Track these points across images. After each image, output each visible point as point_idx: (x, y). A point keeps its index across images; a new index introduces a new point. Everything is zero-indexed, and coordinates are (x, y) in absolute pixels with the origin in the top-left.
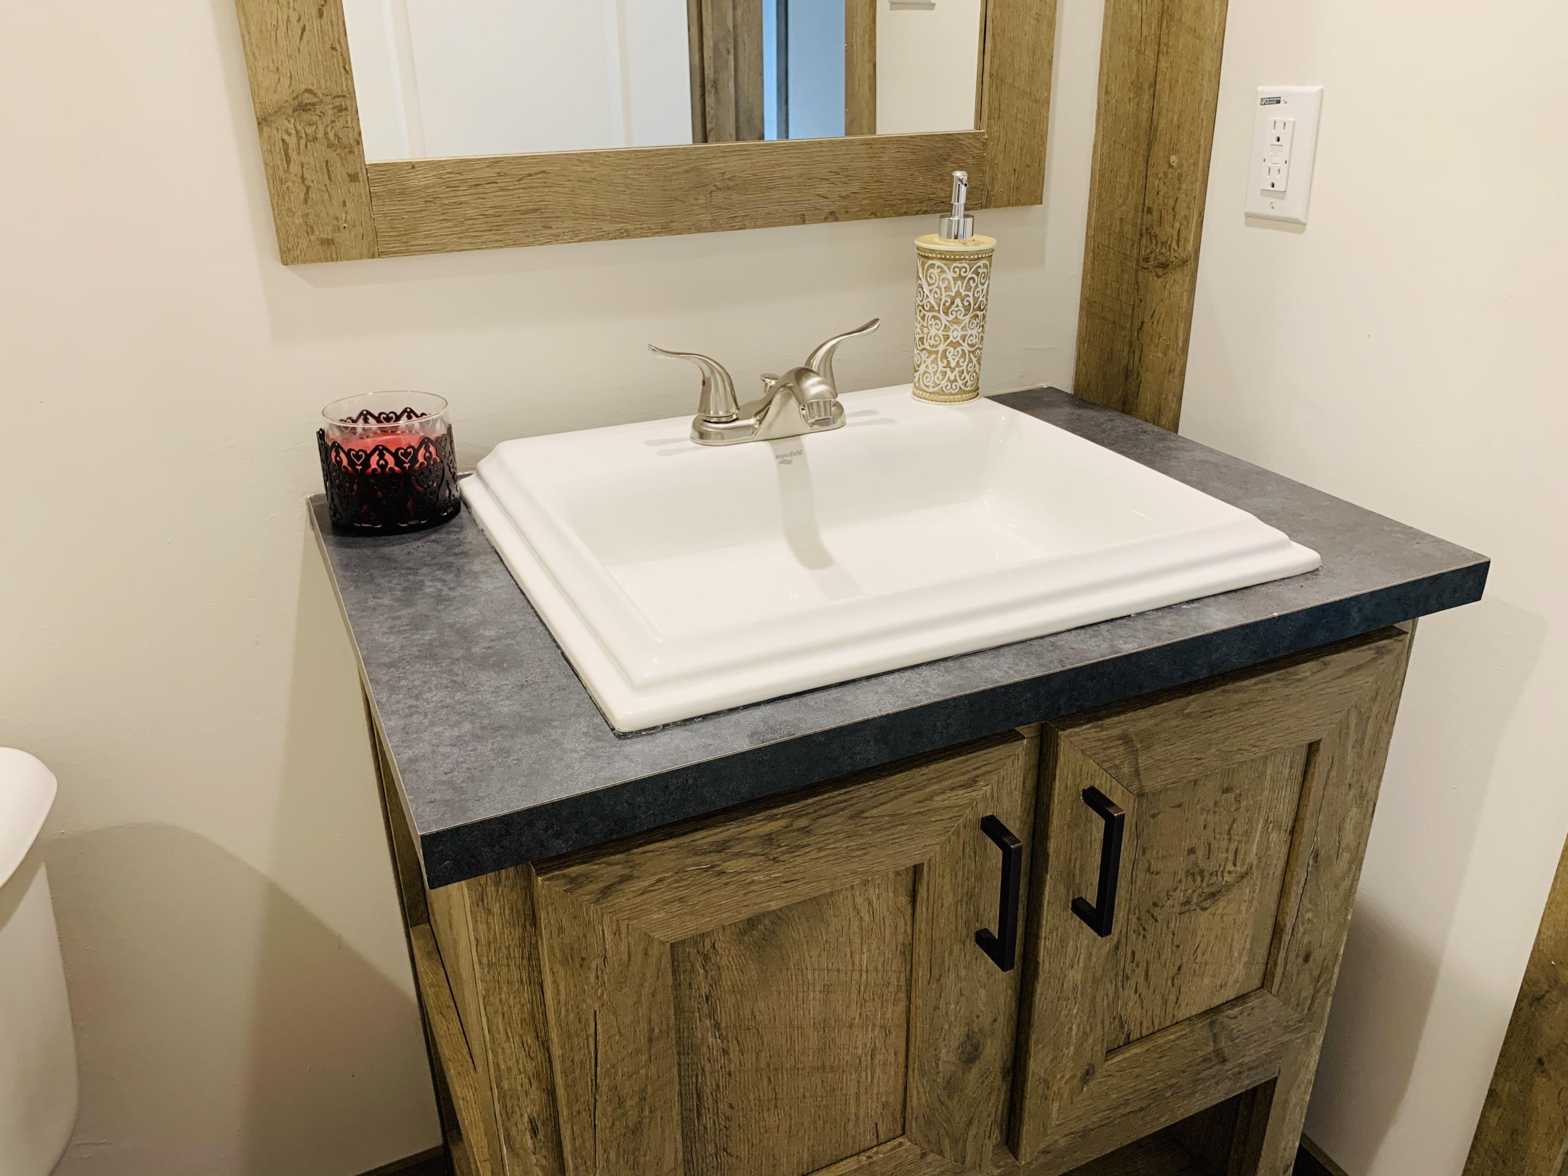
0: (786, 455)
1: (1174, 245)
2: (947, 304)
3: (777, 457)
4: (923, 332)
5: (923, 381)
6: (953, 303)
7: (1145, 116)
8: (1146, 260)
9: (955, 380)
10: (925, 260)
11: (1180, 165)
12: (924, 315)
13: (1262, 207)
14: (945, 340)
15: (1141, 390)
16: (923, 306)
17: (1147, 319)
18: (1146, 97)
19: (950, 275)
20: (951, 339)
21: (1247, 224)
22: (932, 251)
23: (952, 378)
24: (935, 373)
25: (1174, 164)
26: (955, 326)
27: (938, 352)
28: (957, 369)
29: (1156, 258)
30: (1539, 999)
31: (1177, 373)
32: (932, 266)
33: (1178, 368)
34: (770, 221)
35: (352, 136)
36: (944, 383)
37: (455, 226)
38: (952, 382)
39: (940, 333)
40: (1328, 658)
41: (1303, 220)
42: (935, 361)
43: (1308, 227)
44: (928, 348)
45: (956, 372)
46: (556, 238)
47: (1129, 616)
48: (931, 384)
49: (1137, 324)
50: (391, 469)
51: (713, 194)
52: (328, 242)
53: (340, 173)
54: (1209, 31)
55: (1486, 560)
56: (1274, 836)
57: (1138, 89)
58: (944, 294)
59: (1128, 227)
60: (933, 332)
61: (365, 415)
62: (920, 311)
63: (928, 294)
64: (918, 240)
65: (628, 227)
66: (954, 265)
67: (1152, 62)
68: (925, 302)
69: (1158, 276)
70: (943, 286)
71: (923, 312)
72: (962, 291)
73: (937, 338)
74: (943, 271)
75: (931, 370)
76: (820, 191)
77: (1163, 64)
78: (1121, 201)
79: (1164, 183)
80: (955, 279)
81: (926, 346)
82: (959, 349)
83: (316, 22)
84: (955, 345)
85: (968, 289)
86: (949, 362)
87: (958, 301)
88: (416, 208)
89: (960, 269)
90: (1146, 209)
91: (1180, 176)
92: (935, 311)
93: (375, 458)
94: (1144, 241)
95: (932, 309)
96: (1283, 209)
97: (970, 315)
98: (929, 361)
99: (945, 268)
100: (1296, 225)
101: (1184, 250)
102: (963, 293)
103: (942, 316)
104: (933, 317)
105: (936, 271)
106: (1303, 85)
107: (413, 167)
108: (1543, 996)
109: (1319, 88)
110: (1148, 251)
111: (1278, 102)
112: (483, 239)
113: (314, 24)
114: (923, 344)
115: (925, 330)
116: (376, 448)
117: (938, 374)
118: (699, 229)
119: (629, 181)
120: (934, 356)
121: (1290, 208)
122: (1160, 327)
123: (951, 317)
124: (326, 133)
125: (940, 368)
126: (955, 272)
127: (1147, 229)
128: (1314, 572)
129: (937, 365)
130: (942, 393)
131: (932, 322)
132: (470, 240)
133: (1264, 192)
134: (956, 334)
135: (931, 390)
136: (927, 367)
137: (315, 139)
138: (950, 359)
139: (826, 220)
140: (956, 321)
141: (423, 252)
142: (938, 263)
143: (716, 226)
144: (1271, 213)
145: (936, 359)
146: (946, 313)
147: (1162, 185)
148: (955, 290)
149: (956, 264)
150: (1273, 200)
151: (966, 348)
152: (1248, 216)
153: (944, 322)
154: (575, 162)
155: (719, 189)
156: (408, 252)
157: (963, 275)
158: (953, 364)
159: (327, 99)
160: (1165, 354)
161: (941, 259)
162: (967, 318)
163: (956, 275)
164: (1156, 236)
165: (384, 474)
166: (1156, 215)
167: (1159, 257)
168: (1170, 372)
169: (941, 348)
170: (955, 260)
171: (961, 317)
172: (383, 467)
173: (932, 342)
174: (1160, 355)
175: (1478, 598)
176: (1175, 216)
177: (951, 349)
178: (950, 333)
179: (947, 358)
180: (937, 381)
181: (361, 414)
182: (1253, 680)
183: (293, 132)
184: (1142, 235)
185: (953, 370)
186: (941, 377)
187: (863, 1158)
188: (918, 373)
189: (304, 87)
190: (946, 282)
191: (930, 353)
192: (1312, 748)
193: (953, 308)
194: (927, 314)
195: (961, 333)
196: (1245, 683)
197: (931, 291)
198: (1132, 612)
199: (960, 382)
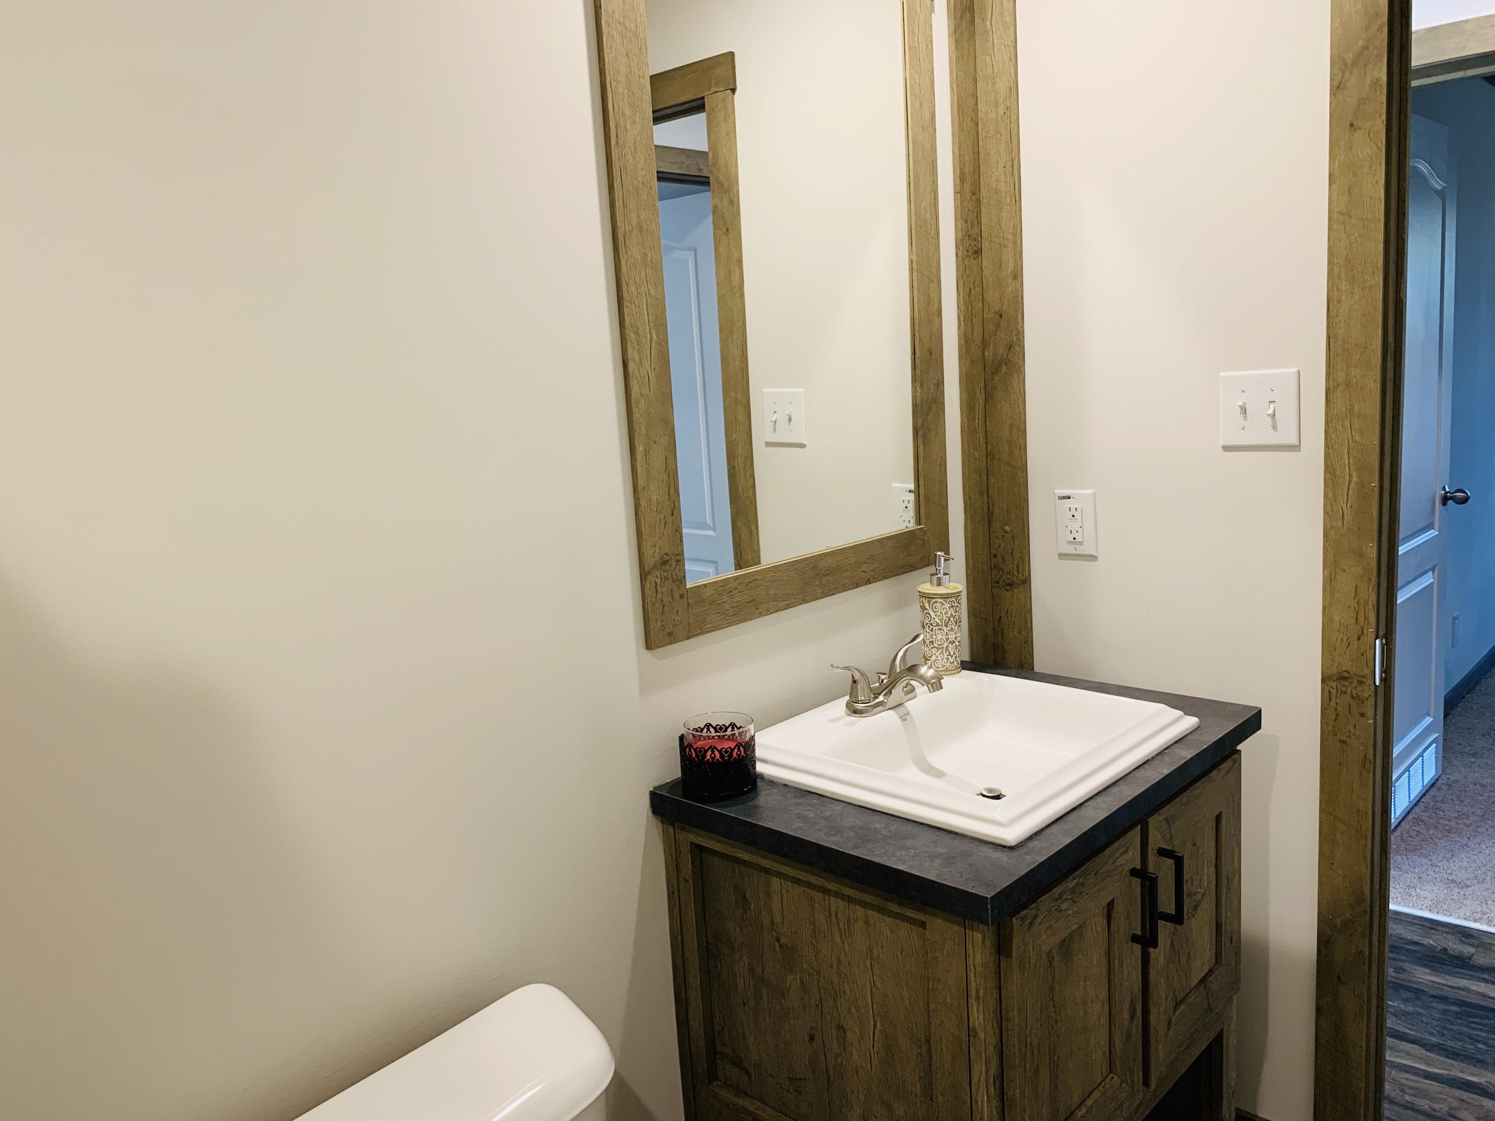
0: (903, 716)
1: (1016, 573)
2: (947, 621)
3: (900, 717)
4: (932, 638)
5: (935, 665)
6: (949, 620)
7: (986, 507)
8: (997, 582)
9: (954, 662)
10: (930, 599)
11: (1012, 531)
12: (932, 629)
13: (1070, 550)
14: (947, 641)
15: (1006, 655)
16: (931, 624)
17: (1003, 614)
18: (985, 497)
19: (947, 606)
20: (950, 640)
21: (1060, 559)
22: (937, 594)
23: (952, 661)
24: (942, 660)
25: (1008, 531)
26: (951, 632)
27: (943, 647)
28: (954, 656)
29: (1004, 581)
30: (1328, 941)
31: (1030, 643)
32: (936, 602)
33: (1030, 641)
34: (845, 588)
35: (682, 574)
36: (948, 665)
37: (721, 615)
38: (952, 663)
39: (944, 637)
40: (1219, 768)
41: (1096, 555)
42: (942, 653)
43: (1100, 558)
44: (937, 646)
45: (954, 658)
46: (761, 615)
47: (1149, 760)
48: (940, 666)
49: (997, 618)
50: (717, 760)
51: (822, 578)
52: (670, 634)
53: (677, 595)
54: (1020, 464)
55: (1259, 709)
56: (1211, 869)
57: (981, 493)
58: (944, 616)
59: (985, 567)
60: (939, 637)
61: (708, 726)
62: (929, 627)
63: (934, 617)
64: (919, 588)
65: (789, 602)
66: (948, 600)
67: (985, 480)
68: (932, 621)
69: (1007, 591)
70: (943, 612)
71: (931, 627)
72: (953, 613)
73: (942, 640)
74: (943, 604)
75: (940, 658)
76: (863, 569)
77: (992, 480)
78: (981, 552)
79: (1003, 541)
80: (950, 608)
81: (935, 645)
82: (954, 645)
83: (671, 518)
84: (952, 643)
85: (956, 612)
86: (950, 652)
87: (952, 619)
88: (706, 608)
89: (952, 602)
90: (992, 555)
91: (1013, 537)
92: (940, 625)
93: (709, 752)
94: (993, 572)
95: (938, 625)
96: (1081, 550)
97: (957, 625)
98: (938, 653)
99: (944, 602)
100: (1093, 558)
101: (1023, 575)
102: (954, 615)
103: (944, 628)
104: (939, 629)
105: (939, 605)
106: (1083, 489)
107: (706, 587)
108: (1330, 940)
109: (1092, 491)
110: (998, 577)
111: (1070, 498)
112: (732, 620)
113: (670, 519)
114: (933, 644)
115: (934, 637)
116: (710, 747)
117: (945, 660)
118: (817, 598)
119: (789, 578)
120: (941, 650)
121: (1088, 548)
122: (1013, 619)
123: (949, 628)
124: (672, 575)
125: (945, 657)
126: (949, 604)
127: (995, 566)
128: (1199, 727)
129: (943, 655)
130: (947, 670)
131: (939, 632)
132: (726, 622)
133: (1069, 542)
134: (952, 637)
135: (941, 669)
136: (937, 657)
137: (668, 579)
138: (950, 651)
139: (866, 584)
140: (952, 630)
141: (709, 632)
142: (939, 600)
143: (824, 595)
144: (1074, 552)
145: (943, 651)
146: (946, 626)
147: (1001, 541)
148: (950, 613)
149: (950, 600)
150: (1075, 546)
151: (957, 644)
152: (1060, 555)
153: (946, 631)
154: (768, 572)
155: (824, 575)
156: (703, 633)
157: (953, 605)
158: (952, 653)
159: (673, 557)
160: (1020, 634)
161: (941, 598)
162: (957, 627)
163: (950, 606)
164: (1002, 569)
165: (713, 763)
166: (999, 557)
167: (1007, 580)
168: (1025, 642)
169: (945, 645)
170: (949, 598)
171: (953, 627)
172: (713, 758)
173: (939, 643)
174: (1016, 634)
175: (1260, 728)
176: (1013, 558)
177: (950, 645)
178: (949, 637)
179: (948, 650)
180: (944, 664)
181: (706, 725)
182: (1200, 783)
183: (659, 576)
184: (992, 569)
185: (952, 656)
186: (946, 661)
187: (1101, 1088)
188: (930, 662)
189: (664, 552)
190: (945, 610)
191: (938, 649)
192: (1218, 818)
193: (950, 623)
194: (934, 628)
195: (954, 636)
196: (1197, 784)
197: (936, 615)
198: (1149, 757)
199: (956, 663)
